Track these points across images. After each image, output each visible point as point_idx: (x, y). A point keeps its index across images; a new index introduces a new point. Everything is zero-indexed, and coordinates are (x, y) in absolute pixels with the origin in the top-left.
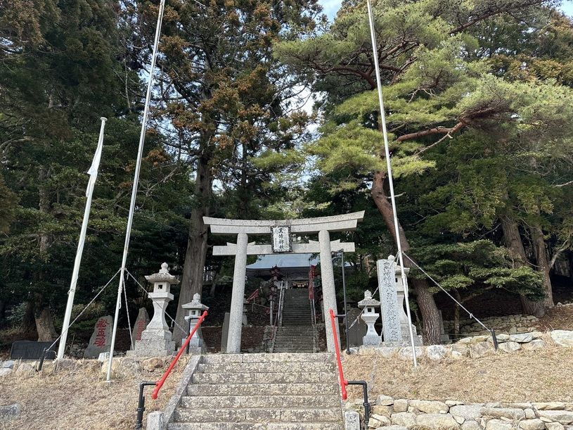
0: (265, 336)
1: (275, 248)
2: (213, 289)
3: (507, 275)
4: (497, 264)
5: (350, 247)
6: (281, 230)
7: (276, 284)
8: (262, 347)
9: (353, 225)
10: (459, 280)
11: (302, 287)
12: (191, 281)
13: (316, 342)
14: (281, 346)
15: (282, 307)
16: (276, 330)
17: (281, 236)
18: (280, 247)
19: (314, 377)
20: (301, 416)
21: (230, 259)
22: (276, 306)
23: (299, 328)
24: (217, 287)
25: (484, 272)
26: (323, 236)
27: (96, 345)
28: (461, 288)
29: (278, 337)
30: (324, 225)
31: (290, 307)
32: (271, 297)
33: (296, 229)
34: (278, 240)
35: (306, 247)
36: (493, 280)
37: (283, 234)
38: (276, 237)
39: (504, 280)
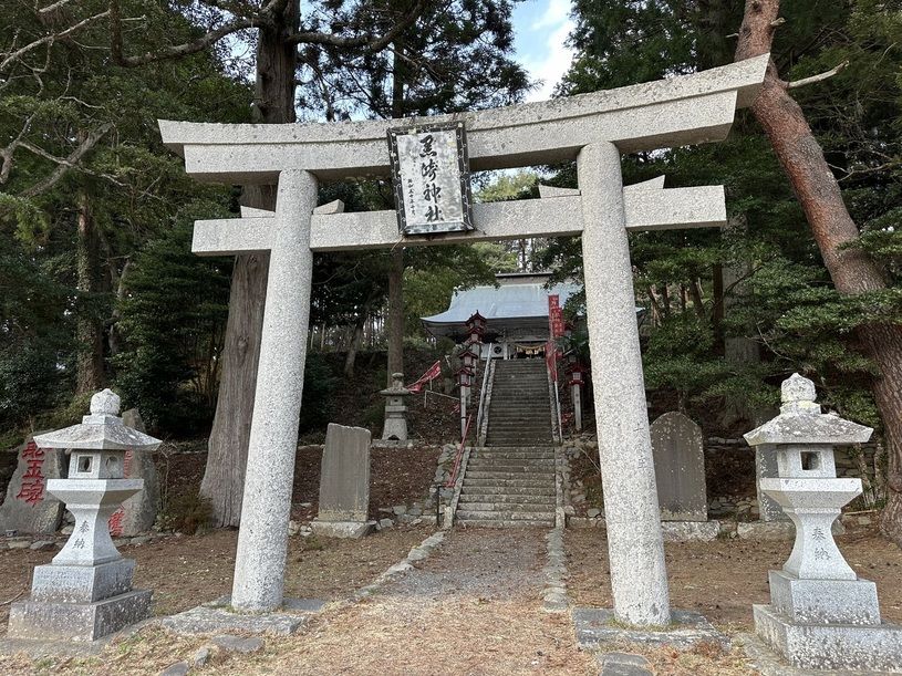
0: (440, 471)
1: (410, 220)
2: (351, 360)
5: (705, 205)
6: (427, 143)
7: (475, 349)
8: (428, 502)
9: (721, 113)
11: (533, 356)
12: (241, 345)
13: (564, 489)
14: (475, 497)
15: (488, 398)
16: (466, 456)
17: (430, 170)
18: (430, 215)
22: (475, 394)
23: (522, 452)
24: (358, 357)
26: (597, 167)
27: (22, 500)
29: (470, 474)
30: (599, 122)
31: (507, 396)
32: (464, 378)
33: (490, 147)
34: (419, 187)
35: (527, 213)
37: (438, 161)
38: (410, 174)
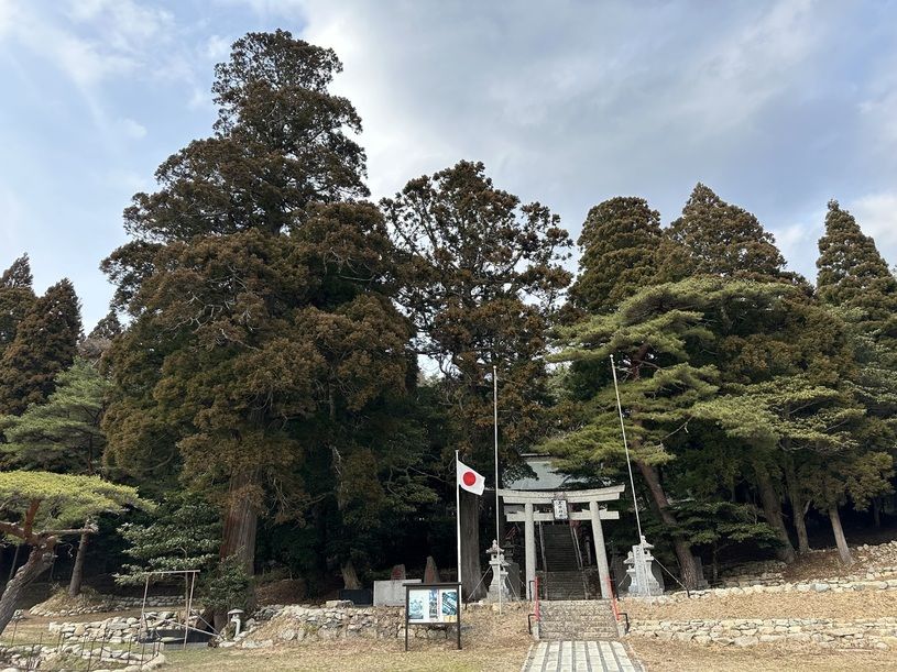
1: (556, 516)
3: (746, 531)
4: (741, 521)
5: (615, 515)
9: (617, 497)
10: (708, 536)
16: (546, 576)
19: (601, 613)
20: (598, 630)
21: (522, 524)
23: (568, 574)
25: (730, 528)
26: (593, 506)
28: (708, 543)
29: (549, 583)
30: (592, 497)
33: (572, 500)
34: (558, 510)
35: (579, 515)
36: (735, 536)
37: (562, 505)
38: (556, 507)
39: (744, 535)
